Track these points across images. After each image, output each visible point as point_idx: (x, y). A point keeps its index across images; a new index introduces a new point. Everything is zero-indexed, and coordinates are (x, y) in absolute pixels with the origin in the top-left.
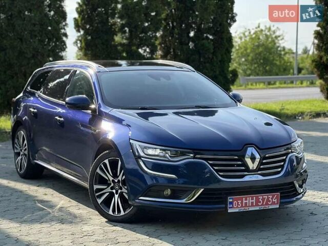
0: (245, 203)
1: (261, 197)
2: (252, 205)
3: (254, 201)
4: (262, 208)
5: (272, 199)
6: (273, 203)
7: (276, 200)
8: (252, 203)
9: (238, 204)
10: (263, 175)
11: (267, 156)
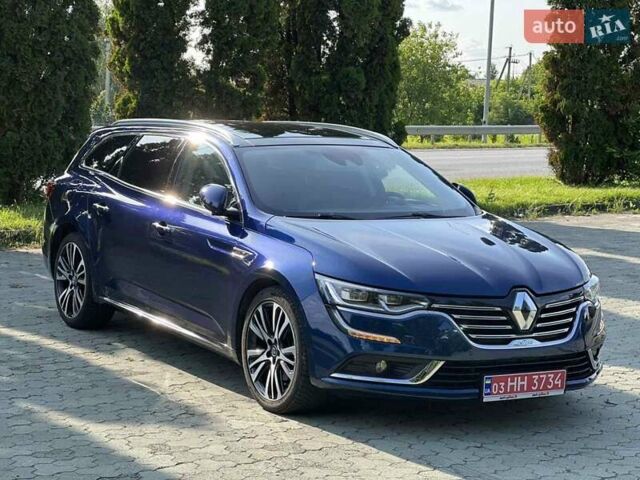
1: (537, 377)
2: (522, 390)
3: (525, 383)
4: (538, 394)
5: (554, 379)
6: (556, 387)
7: (559, 382)
8: (522, 386)
10: (540, 339)
11: (547, 306)
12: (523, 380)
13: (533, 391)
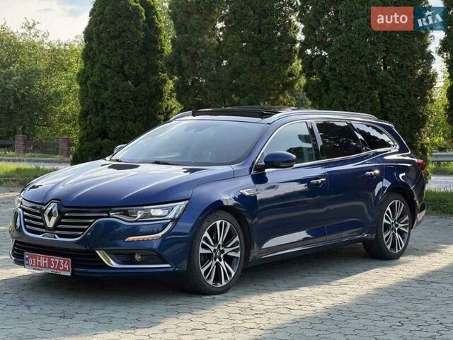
0: (39, 262)
1: (53, 260)
2: (45, 267)
3: (47, 262)
4: (55, 272)
5: (64, 264)
6: (65, 270)
7: (67, 267)
8: (45, 264)
9: (33, 263)
10: (60, 236)
12: (45, 260)
13: (51, 268)
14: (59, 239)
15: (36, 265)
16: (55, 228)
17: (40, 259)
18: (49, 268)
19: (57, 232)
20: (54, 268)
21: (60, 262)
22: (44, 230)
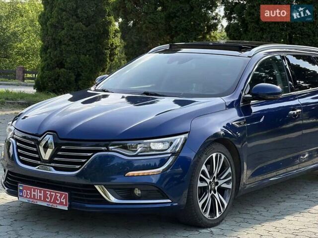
0: (34, 194)
1: (49, 193)
2: (40, 200)
3: (42, 195)
4: (50, 205)
5: (60, 197)
6: (61, 203)
7: (64, 201)
9: (27, 195)
10: (56, 169)
12: (40, 193)
13: (47, 202)
14: (54, 172)
15: (30, 198)
16: (51, 160)
17: (34, 191)
18: (45, 201)
19: (53, 164)
20: (50, 202)
21: (56, 196)
22: (39, 162)
